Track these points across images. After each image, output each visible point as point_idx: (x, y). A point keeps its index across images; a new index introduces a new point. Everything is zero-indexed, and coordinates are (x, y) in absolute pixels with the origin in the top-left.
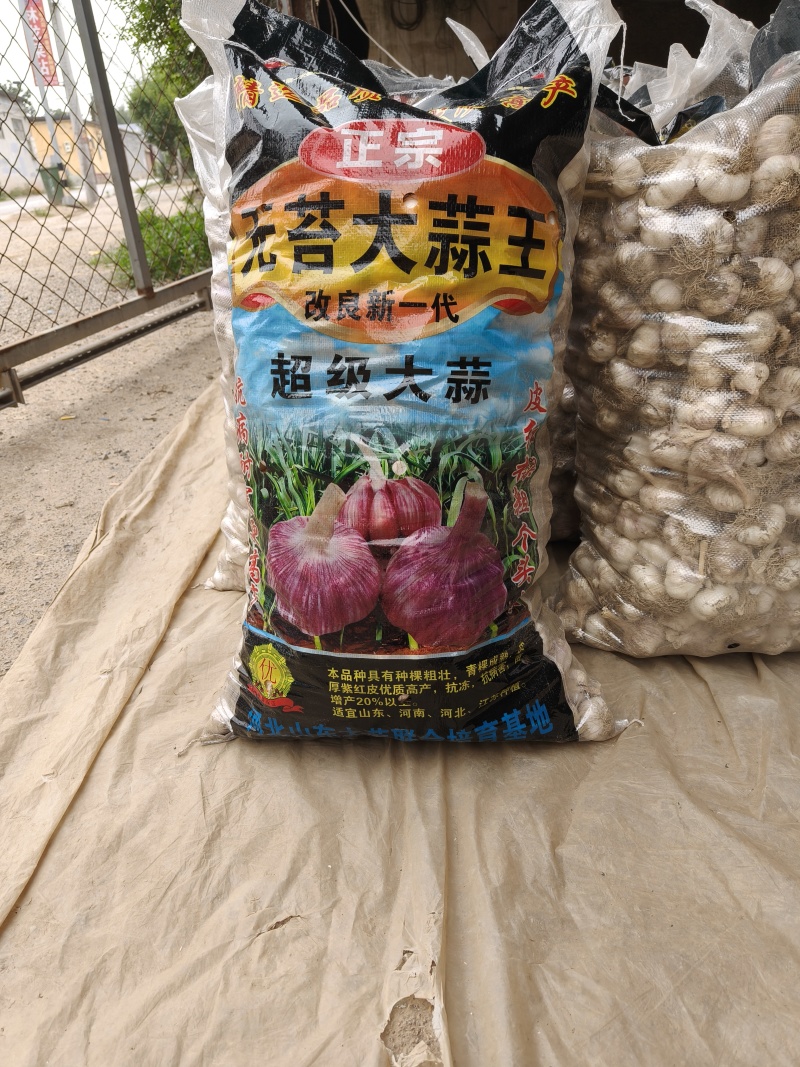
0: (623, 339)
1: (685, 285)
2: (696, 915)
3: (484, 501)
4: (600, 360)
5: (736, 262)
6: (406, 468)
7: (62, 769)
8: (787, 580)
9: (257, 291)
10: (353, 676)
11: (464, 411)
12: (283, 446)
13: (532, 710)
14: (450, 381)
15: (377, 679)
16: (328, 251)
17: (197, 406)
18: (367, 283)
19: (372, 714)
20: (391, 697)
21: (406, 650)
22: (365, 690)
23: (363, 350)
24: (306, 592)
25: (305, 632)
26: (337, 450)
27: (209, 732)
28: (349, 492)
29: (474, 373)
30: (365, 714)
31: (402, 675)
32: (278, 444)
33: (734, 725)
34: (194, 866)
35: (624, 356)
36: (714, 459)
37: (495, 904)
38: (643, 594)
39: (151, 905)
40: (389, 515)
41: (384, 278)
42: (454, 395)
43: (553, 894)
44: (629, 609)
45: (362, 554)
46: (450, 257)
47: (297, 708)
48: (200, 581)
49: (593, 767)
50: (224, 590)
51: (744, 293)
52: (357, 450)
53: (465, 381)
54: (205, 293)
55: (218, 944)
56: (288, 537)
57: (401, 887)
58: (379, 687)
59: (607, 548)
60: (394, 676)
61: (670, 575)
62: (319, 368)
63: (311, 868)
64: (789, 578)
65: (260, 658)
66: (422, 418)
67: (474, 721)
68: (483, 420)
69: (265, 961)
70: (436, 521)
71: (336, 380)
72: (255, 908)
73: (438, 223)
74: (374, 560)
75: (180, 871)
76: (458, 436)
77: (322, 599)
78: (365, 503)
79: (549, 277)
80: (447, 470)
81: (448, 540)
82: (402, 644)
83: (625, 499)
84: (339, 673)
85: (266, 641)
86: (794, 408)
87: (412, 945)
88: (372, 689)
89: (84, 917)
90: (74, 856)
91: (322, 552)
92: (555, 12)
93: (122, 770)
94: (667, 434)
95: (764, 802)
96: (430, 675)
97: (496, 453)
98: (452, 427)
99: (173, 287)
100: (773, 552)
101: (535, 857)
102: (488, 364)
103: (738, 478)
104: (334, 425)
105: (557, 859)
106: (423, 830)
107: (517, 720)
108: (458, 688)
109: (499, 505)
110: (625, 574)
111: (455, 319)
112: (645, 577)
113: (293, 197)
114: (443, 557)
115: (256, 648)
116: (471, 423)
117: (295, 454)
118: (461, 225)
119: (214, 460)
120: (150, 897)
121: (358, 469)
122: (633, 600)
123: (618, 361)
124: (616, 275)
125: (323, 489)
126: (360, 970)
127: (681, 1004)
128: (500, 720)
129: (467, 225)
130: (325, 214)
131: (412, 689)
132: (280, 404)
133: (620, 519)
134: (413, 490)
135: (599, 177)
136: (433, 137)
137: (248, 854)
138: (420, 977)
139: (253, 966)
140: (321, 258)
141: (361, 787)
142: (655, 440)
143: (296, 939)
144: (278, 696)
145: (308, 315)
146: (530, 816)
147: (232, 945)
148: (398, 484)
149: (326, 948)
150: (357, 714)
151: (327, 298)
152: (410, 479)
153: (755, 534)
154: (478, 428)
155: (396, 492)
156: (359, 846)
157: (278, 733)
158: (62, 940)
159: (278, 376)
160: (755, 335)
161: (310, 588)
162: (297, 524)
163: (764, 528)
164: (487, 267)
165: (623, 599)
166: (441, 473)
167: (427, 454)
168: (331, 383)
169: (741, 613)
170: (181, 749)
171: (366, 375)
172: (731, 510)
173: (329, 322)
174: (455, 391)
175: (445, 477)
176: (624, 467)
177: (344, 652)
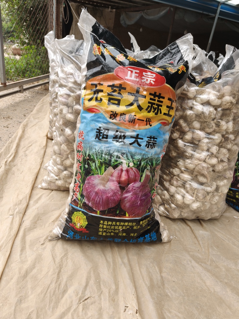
0: (183, 134)
1: (202, 124)
2: (199, 292)
3: (150, 176)
4: (174, 138)
5: (215, 121)
6: (133, 165)
7: (2, 249)
8: (214, 202)
9: (93, 107)
10: (108, 223)
11: (149, 150)
12: (96, 154)
13: (152, 234)
14: (147, 142)
15: (115, 224)
16: (119, 101)
17: (23, 125)
18: (129, 112)
19: (110, 234)
20: (117, 230)
21: (125, 217)
22: (111, 227)
23: (125, 130)
24: (97, 197)
25: (94, 209)
26: (113, 157)
27: (51, 237)
28: (115, 170)
29: (153, 141)
30: (108, 234)
31: (122, 224)
32: (95, 153)
33: (199, 239)
34: (55, 281)
35: (182, 139)
36: (203, 169)
37: (149, 291)
38: (177, 202)
39: (43, 295)
40: (126, 178)
41: (134, 111)
42: (147, 146)
43: (162, 287)
44: (173, 206)
45: (117, 188)
46: (153, 109)
47: (87, 232)
48: (36, 185)
49: (165, 250)
50: (45, 189)
51: (216, 128)
52: (119, 158)
53: (150, 142)
54: (21, 87)
55: (68, 307)
56: (93, 180)
57: (120, 287)
58: (115, 227)
59: (167, 188)
60: (120, 224)
61: (186, 198)
62: (111, 133)
63: (92, 281)
64: (215, 201)
65: (76, 216)
66: (138, 151)
67: (138, 237)
68: (153, 154)
69: (84, 312)
70: (138, 180)
71: (115, 138)
72: (77, 295)
73: (151, 99)
74: (120, 190)
75: (51, 283)
76: (147, 157)
77: (102, 200)
78: (120, 173)
79: (172, 117)
80: (143, 166)
81: (141, 186)
82: (124, 215)
83: (175, 176)
84: (104, 222)
85: (80, 211)
86: (223, 158)
87: (127, 304)
88: (113, 227)
89: (19, 300)
90: (12, 279)
91: (104, 186)
92: (178, 47)
93: (23, 249)
94: (191, 161)
95: (210, 261)
96: (130, 224)
97: (154, 162)
98: (146, 154)
99: (12, 84)
100: (212, 194)
101: (156, 277)
102: (157, 139)
103: (208, 175)
104: (114, 150)
105: (162, 277)
106: (125, 269)
107: (149, 237)
108: (137, 228)
109: (153, 177)
110: (172, 196)
111: (151, 126)
112: (179, 197)
113: (111, 83)
114: (139, 190)
115: (75, 213)
116: (150, 154)
117: (100, 157)
118: (156, 100)
119: (32, 144)
120: (42, 292)
121: (119, 163)
122: (174, 203)
123: (180, 139)
124: (184, 118)
125: (107, 168)
126: (113, 312)
127: (200, 317)
128: (144, 237)
129: (158, 101)
130: (120, 90)
131: (124, 228)
132: (97, 142)
133: (172, 181)
134: (133, 171)
135: (185, 92)
136: (153, 76)
137: (71, 277)
138: (132, 314)
139: (80, 314)
140: (116, 102)
141: (103, 255)
142: (187, 162)
143: (92, 304)
144: (81, 228)
145: (110, 118)
146: (153, 265)
147: (72, 307)
148: (130, 169)
149: (101, 307)
150: (106, 234)
151: (117, 114)
152: (133, 168)
153: (209, 189)
154: (152, 156)
155: (129, 171)
156: (105, 274)
157: (78, 238)
158: (13, 308)
159: (98, 134)
160: (217, 139)
161: (98, 196)
162: (97, 177)
163: (211, 188)
164: (161, 113)
165: (171, 203)
166: (141, 167)
167: (138, 161)
168: (114, 138)
169: (202, 209)
170: (42, 242)
171: (124, 137)
172: (204, 182)
173: (116, 121)
174: (148, 145)
175: (142, 168)
176: (176, 167)
177: (106, 216)
